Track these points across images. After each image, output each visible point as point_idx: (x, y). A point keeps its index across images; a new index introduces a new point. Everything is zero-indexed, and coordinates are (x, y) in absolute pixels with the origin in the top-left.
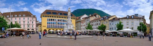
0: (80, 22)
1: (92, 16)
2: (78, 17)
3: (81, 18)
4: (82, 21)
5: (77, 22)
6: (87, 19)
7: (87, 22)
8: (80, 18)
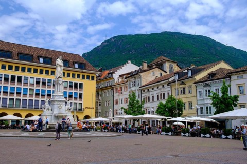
0: (112, 87)
1: (150, 67)
2: (107, 72)
3: (116, 76)
4: (118, 84)
5: (103, 89)
6: (132, 80)
7: (133, 89)
8: (112, 77)
